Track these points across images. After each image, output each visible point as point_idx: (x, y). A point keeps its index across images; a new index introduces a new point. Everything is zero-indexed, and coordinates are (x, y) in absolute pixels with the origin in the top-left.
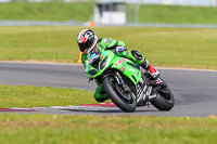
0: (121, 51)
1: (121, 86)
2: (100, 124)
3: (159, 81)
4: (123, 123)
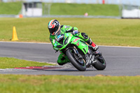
0: (76, 33)
1: (77, 55)
2: (26, 80)
3: (97, 52)
4: (41, 80)
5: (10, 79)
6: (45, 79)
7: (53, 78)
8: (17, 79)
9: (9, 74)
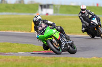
2: (42, 60)
4: (52, 60)
5: (29, 59)
6: (55, 60)
7: (61, 59)
8: (34, 60)
9: (29, 56)
